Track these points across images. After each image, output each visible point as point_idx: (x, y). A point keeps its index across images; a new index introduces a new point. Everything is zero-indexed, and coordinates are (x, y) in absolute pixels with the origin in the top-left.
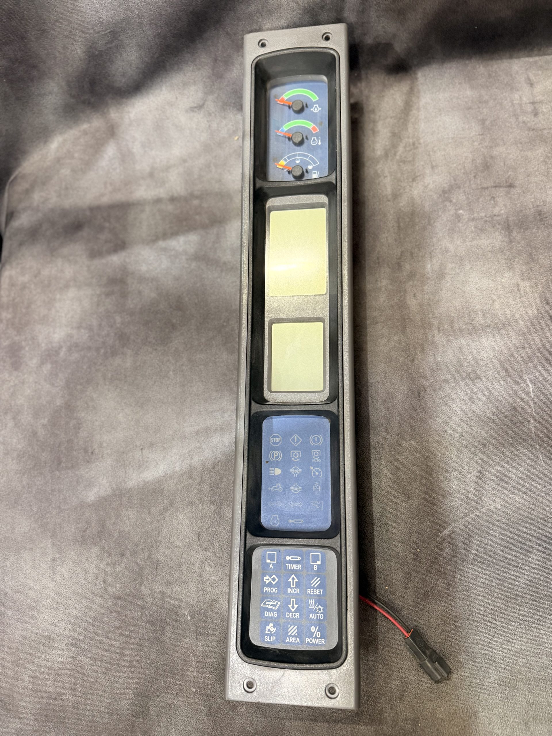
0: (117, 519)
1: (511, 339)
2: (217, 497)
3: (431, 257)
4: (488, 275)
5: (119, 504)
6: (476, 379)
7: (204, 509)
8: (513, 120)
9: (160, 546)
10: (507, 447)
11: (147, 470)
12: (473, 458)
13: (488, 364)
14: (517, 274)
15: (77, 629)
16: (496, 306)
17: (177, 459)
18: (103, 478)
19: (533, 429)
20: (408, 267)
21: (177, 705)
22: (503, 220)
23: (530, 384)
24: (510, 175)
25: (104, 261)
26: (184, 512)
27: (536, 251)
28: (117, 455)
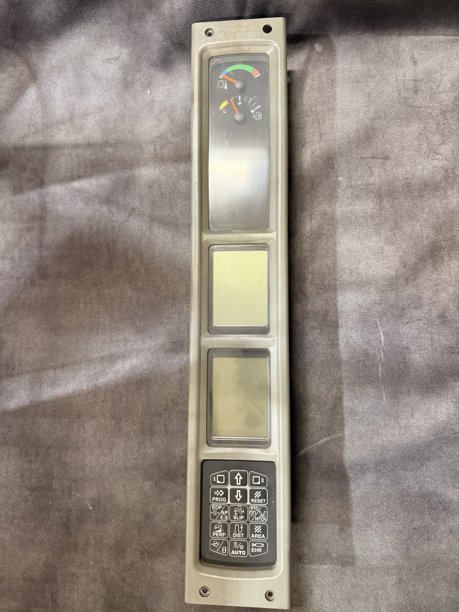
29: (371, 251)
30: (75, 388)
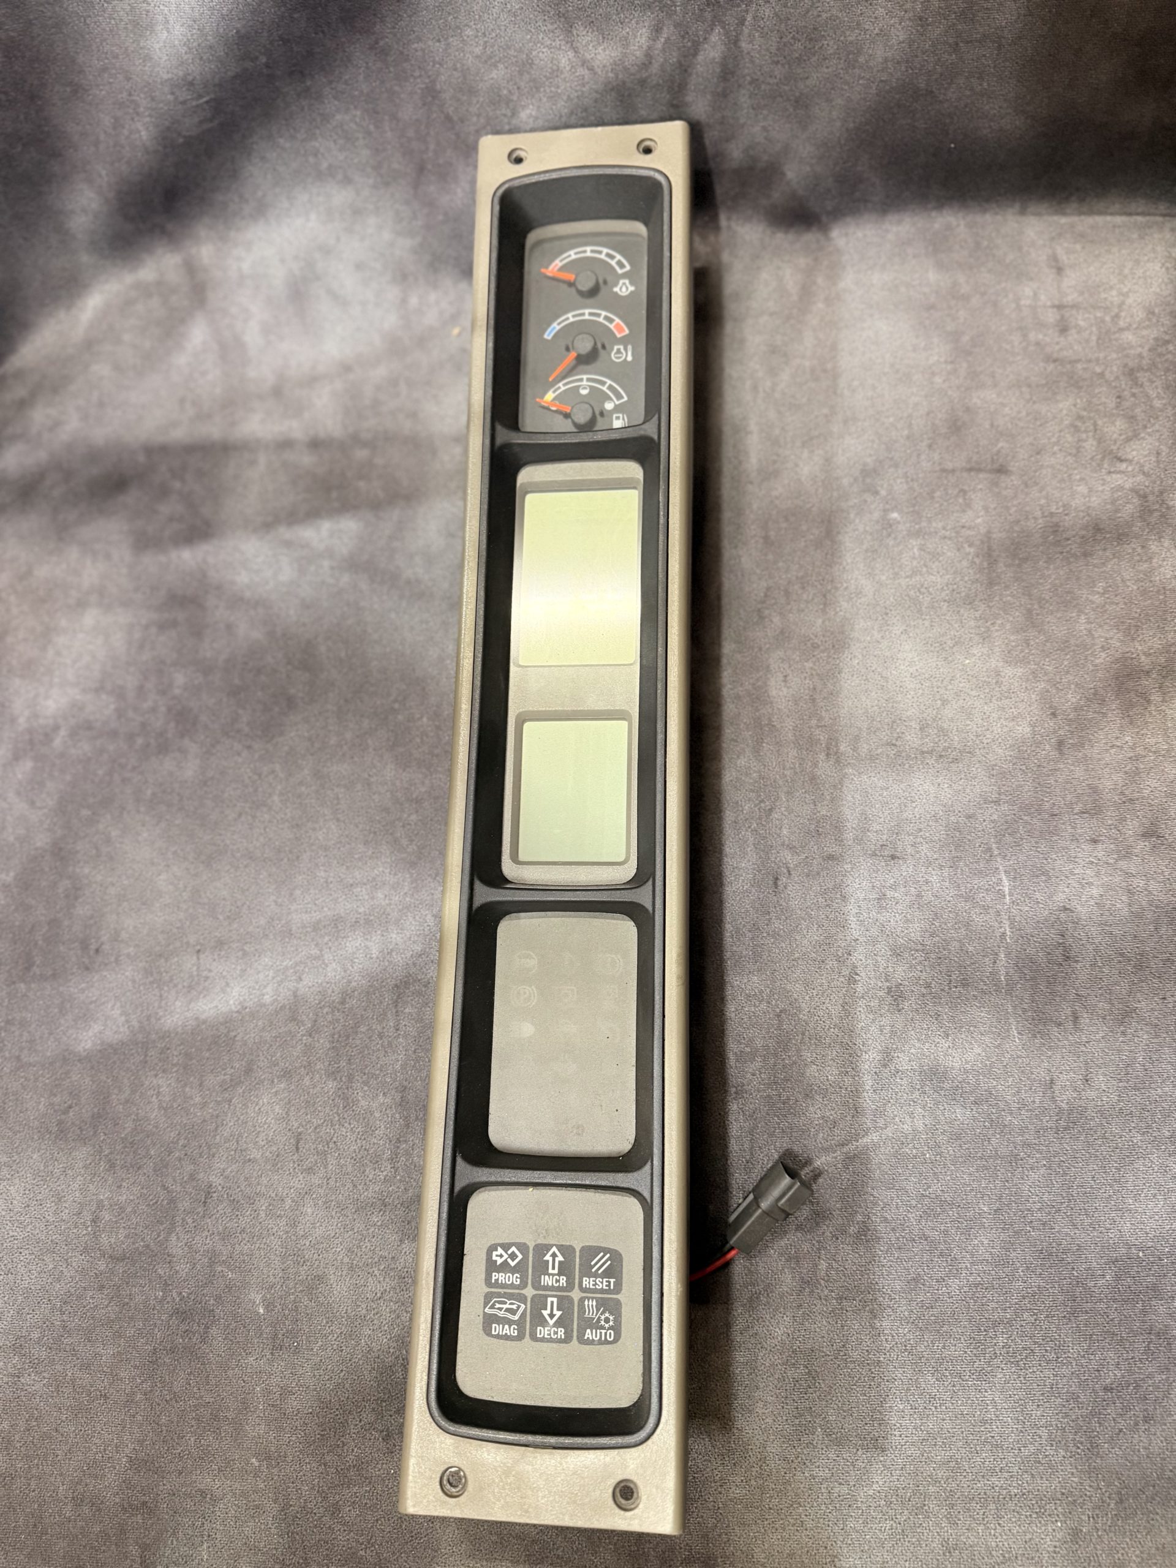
0: (134, 1092)
1: (974, 783)
2: (343, 1064)
3: (825, 604)
4: (937, 649)
5: (141, 1061)
6: (893, 859)
7: (315, 1087)
8: (1016, 338)
9: (217, 1155)
10: (947, 1004)
11: (204, 997)
12: (874, 1020)
13: (920, 830)
14: (997, 649)
15: (28, 1316)
16: (948, 712)
17: (270, 978)
18: (114, 1006)
19: (1003, 972)
20: (776, 620)
21: (218, 1493)
22: (979, 537)
23: (1004, 878)
24: (1002, 448)
25: (163, 559)
26: (274, 1090)
27: (1041, 607)
28: (148, 959)
29: (970, 677)
30: (245, 1000)
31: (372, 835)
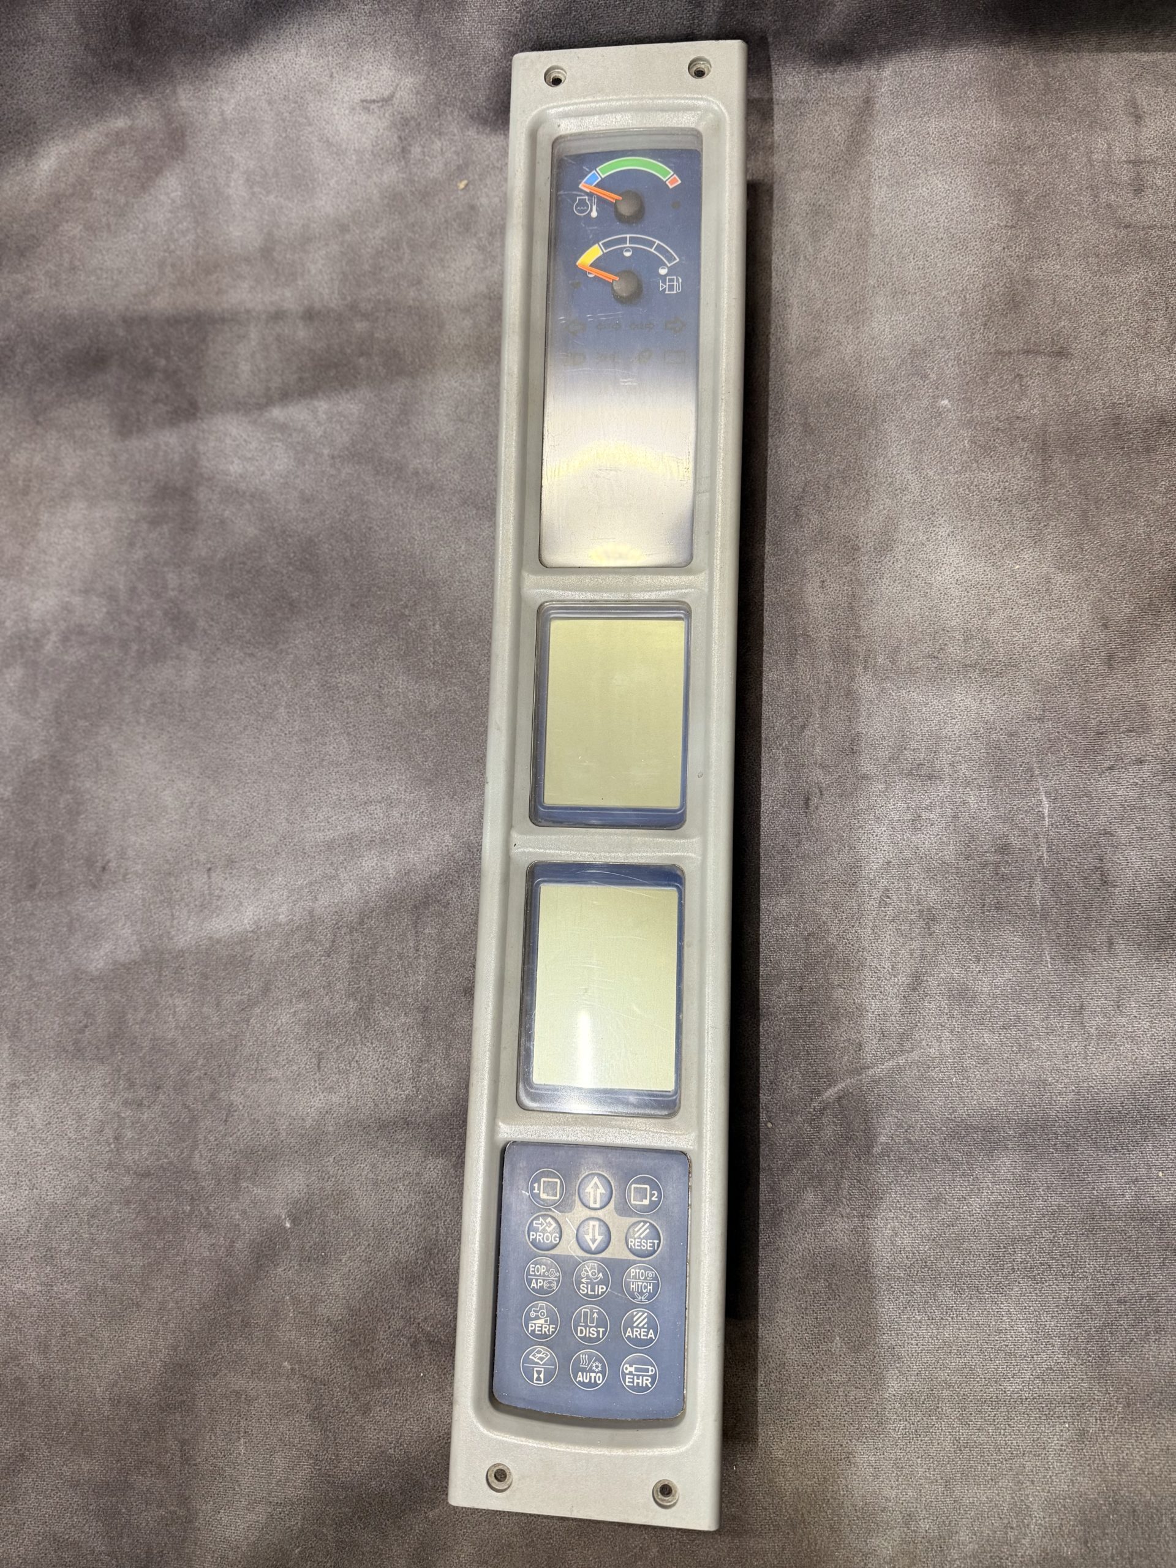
0: (149, 1012)
1: (1017, 699)
2: (363, 984)
3: (867, 502)
4: (985, 553)
5: (155, 981)
6: (930, 779)
7: (335, 1007)
9: (237, 1074)
10: (980, 928)
11: (218, 916)
12: (904, 944)
13: (960, 748)
14: (1049, 554)
15: (57, 1229)
16: (994, 622)
17: (285, 897)
18: (124, 925)
19: (1038, 897)
20: (815, 518)
21: (253, 1393)
22: (1033, 430)
23: (1044, 799)
25: (148, 444)
26: (292, 1010)
27: (1097, 508)
28: (157, 878)
31: (385, 751)
